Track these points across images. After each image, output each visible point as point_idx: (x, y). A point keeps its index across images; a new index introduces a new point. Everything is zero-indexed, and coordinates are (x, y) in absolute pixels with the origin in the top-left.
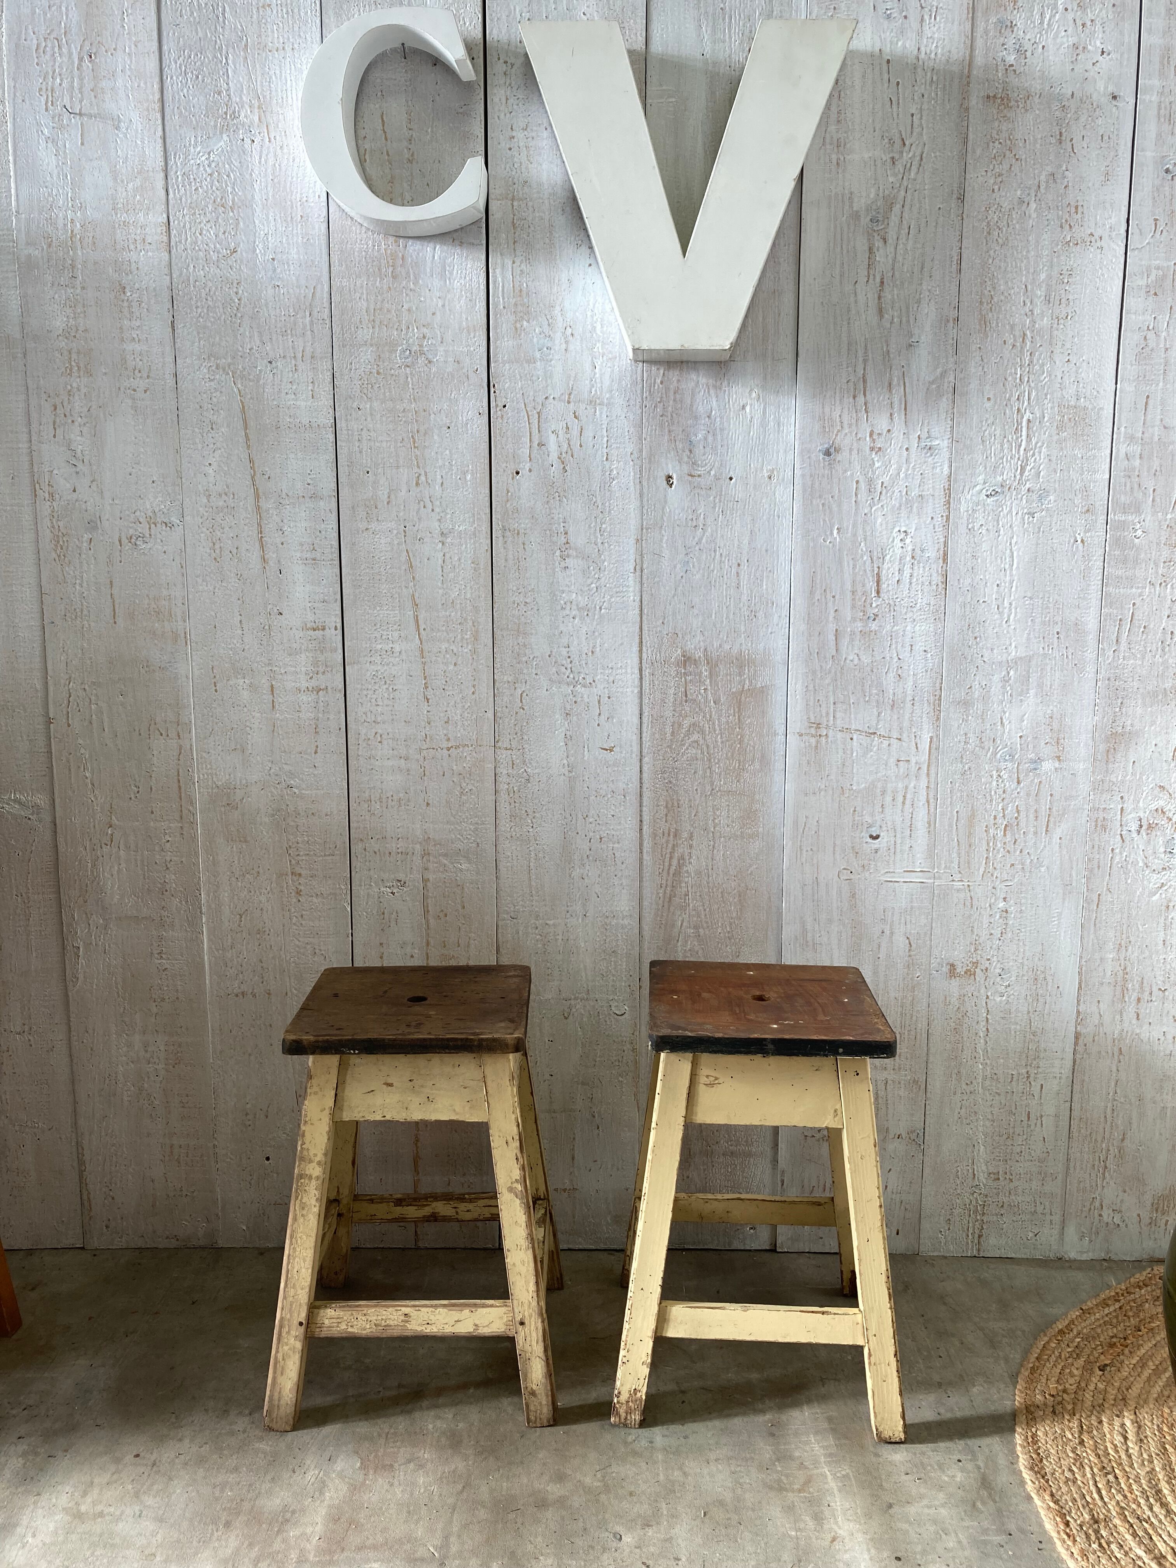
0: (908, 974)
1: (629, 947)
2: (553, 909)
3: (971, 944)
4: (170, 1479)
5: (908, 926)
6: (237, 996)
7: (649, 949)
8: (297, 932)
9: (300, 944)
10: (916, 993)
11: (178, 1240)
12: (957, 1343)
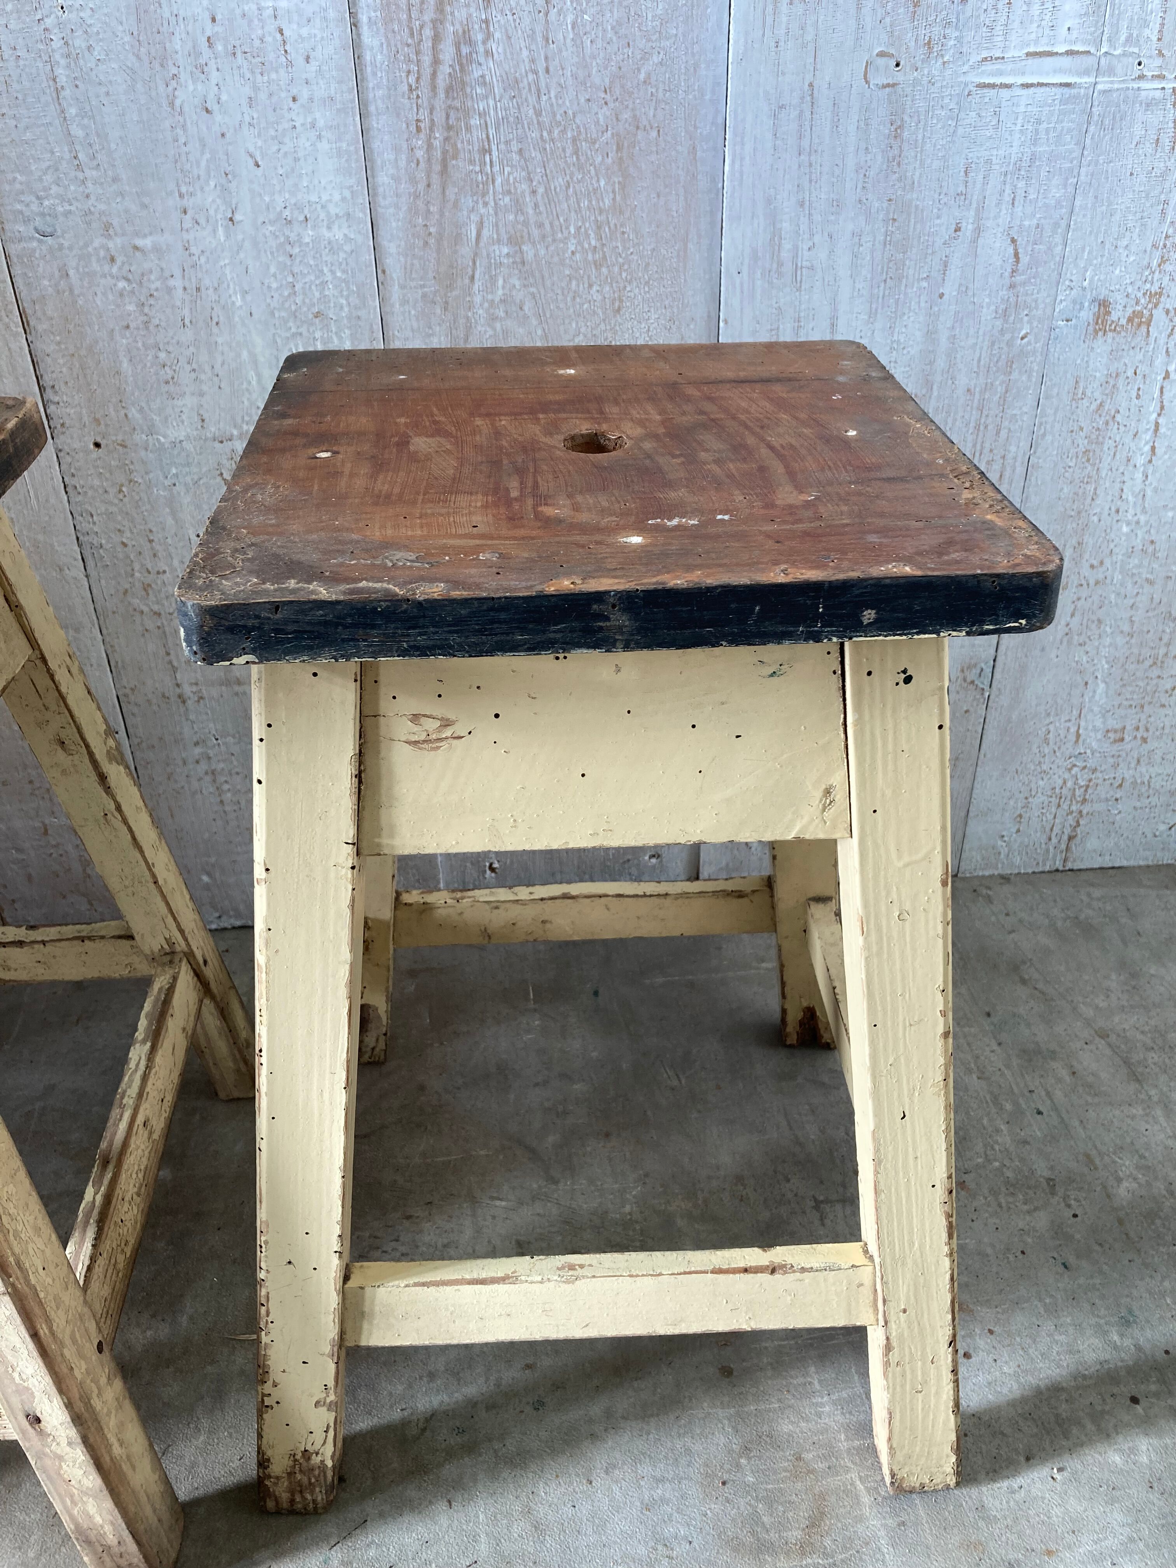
0: (1002, 332)
1: (354, 300)
2: (145, 206)
3: (1155, 246)
5: (1019, 209)
7: (404, 302)
10: (1015, 375)
12: (1064, 1073)
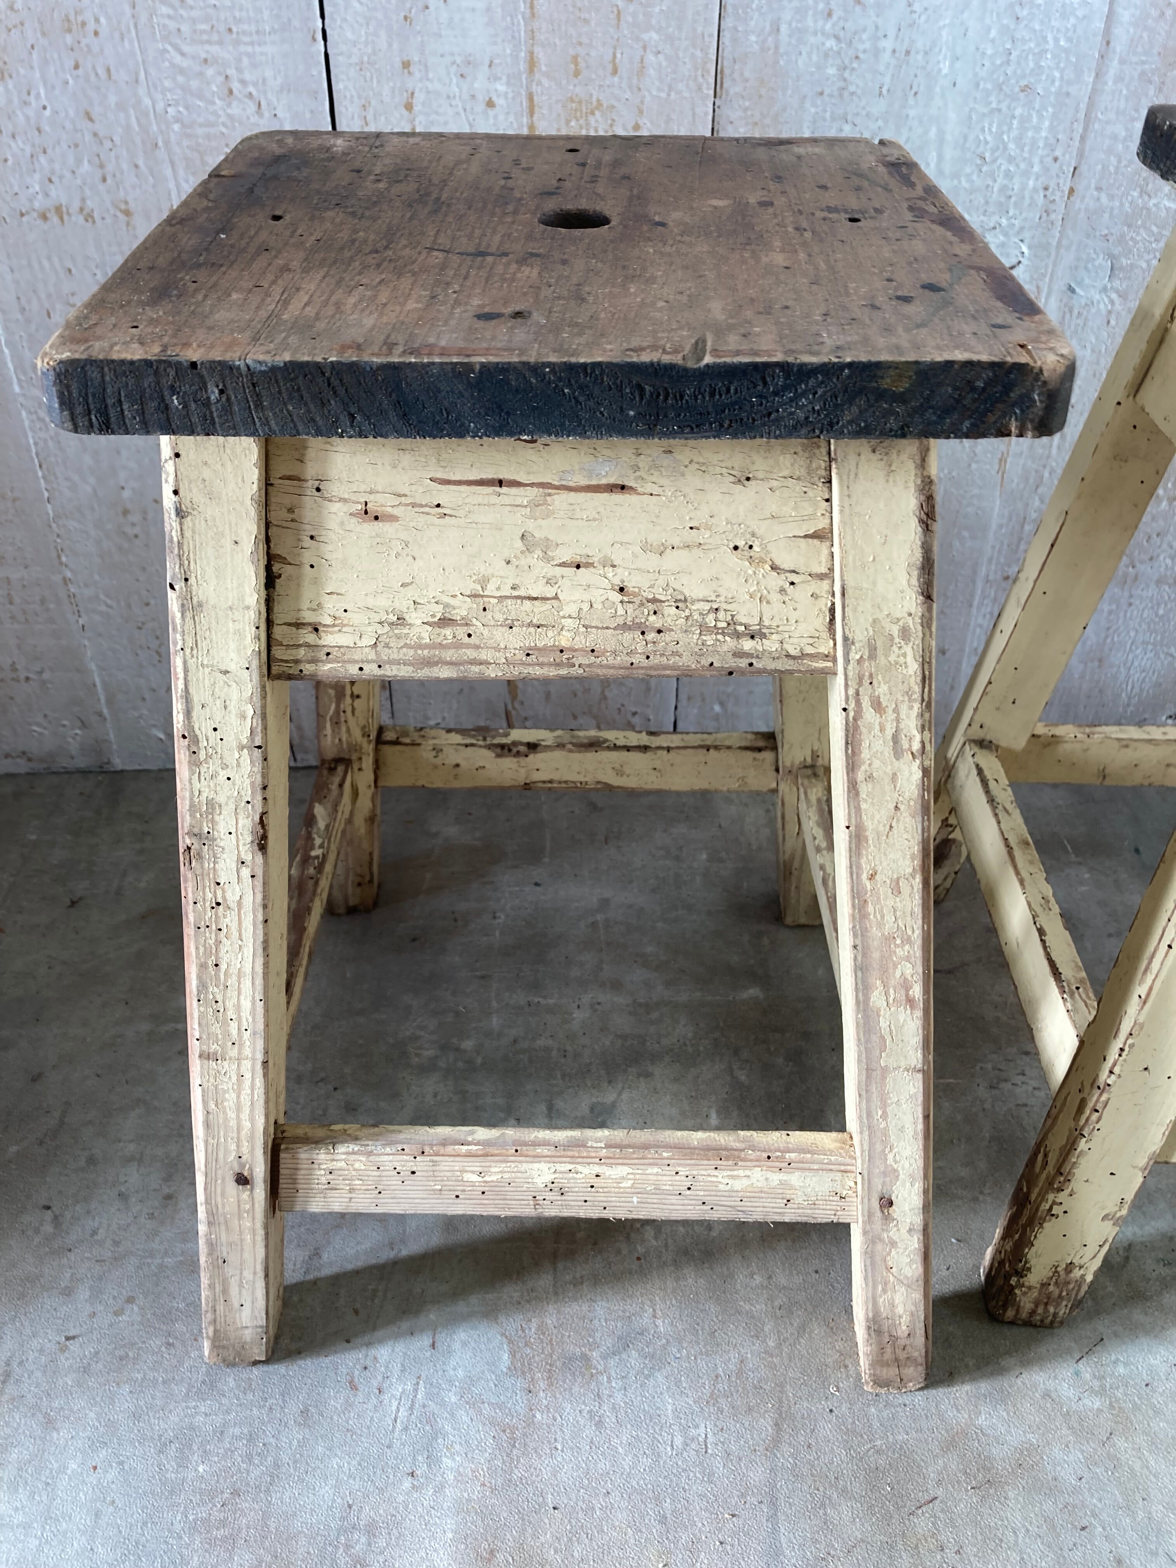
1: (1069, 74)
4: (49, 1423)
6: (44, 217)
8: (172, 25)
9: (185, 63)
11: (30, 760)
